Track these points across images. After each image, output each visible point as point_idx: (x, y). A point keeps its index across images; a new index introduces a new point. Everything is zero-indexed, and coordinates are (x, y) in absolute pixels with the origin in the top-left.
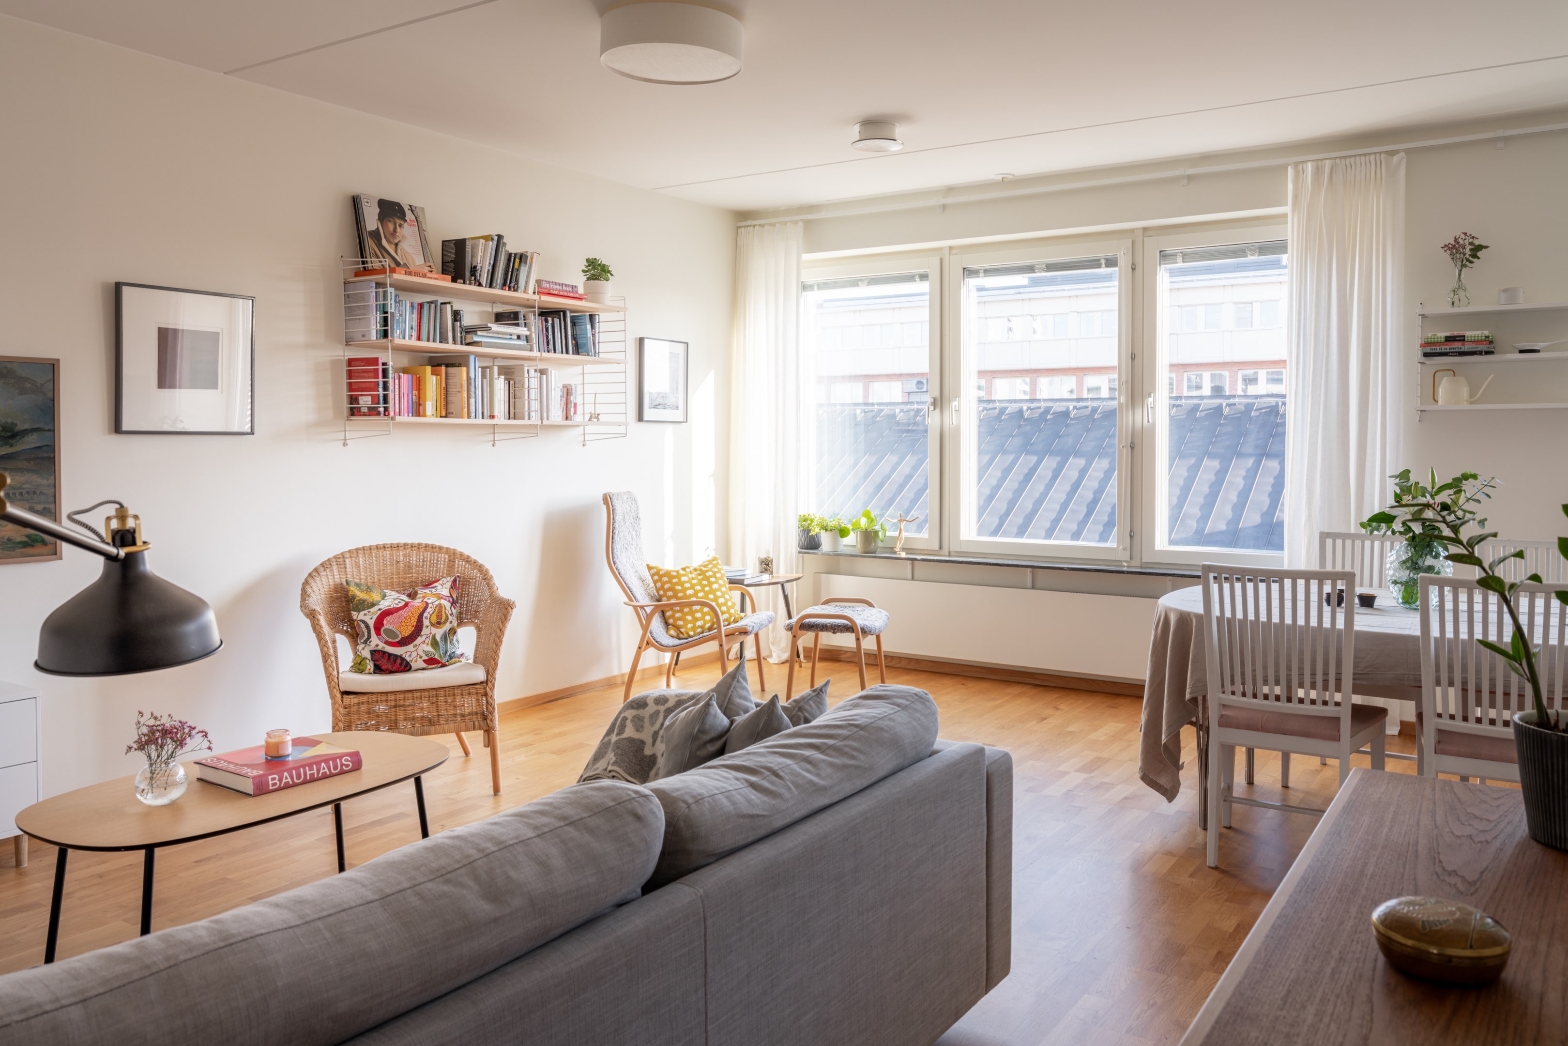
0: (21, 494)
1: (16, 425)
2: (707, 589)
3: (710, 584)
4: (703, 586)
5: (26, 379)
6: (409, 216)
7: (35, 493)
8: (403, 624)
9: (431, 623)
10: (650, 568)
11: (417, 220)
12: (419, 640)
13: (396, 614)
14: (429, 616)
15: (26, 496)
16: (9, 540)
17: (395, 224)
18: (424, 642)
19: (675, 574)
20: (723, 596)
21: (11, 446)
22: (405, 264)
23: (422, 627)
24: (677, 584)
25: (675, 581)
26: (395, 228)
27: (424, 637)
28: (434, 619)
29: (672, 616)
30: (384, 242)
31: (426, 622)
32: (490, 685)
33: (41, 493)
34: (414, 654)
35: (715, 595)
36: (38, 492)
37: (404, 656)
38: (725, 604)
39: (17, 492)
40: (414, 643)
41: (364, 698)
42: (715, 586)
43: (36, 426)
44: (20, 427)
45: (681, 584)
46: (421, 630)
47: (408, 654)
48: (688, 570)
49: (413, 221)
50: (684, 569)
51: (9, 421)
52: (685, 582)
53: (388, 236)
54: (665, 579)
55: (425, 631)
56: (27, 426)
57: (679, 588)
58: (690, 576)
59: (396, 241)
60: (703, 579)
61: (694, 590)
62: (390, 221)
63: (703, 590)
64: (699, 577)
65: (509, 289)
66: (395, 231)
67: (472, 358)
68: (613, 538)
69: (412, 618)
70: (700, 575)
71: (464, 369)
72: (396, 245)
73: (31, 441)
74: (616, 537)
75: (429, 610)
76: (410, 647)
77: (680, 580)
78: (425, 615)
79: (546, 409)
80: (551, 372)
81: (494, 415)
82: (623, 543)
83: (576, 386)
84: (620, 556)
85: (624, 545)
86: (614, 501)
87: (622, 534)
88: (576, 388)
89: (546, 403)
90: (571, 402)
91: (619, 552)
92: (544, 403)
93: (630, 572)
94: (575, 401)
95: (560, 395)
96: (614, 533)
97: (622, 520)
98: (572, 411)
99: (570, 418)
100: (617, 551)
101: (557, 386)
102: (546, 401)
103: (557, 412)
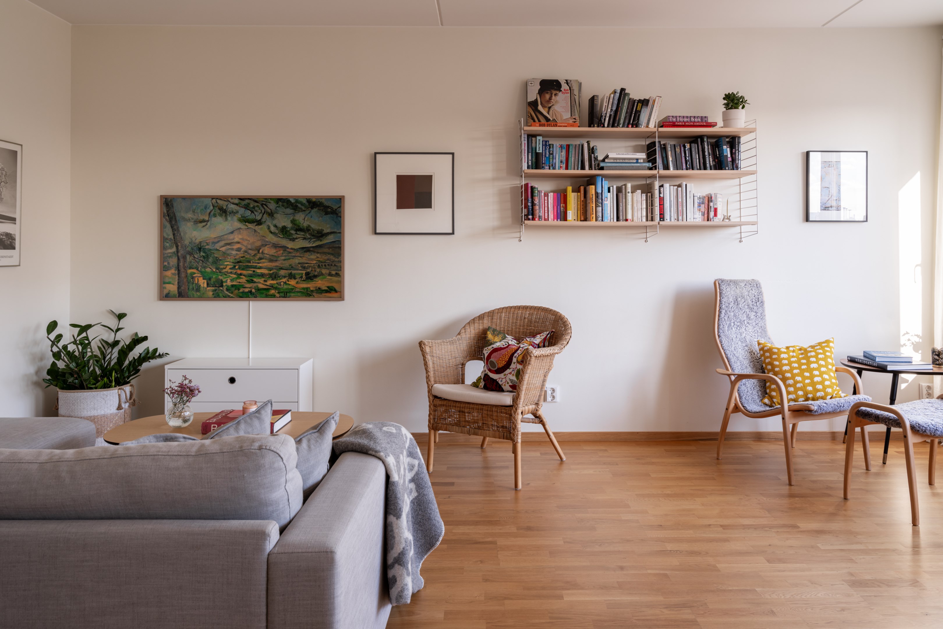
0: (325, 265)
1: (323, 230)
2: (804, 367)
3: (809, 363)
4: (801, 364)
5: (328, 207)
6: (564, 87)
7: (332, 265)
8: (501, 359)
9: (517, 360)
10: (759, 344)
11: (570, 89)
12: (508, 371)
13: (499, 352)
14: (517, 356)
15: (328, 267)
16: (319, 288)
17: (552, 94)
18: (510, 373)
19: (776, 350)
20: (821, 375)
21: (321, 241)
22: (554, 120)
23: (511, 363)
24: (776, 359)
25: (774, 357)
26: (551, 97)
27: (511, 370)
28: (520, 358)
29: (770, 387)
30: (540, 108)
31: (514, 360)
32: (514, 409)
33: (335, 265)
34: (504, 380)
35: (811, 373)
36: (333, 264)
37: (498, 380)
38: (822, 383)
39: (323, 264)
40: (504, 373)
41: (445, 403)
42: (813, 366)
43: (333, 231)
44: (326, 231)
45: (780, 360)
46: (510, 365)
47: (501, 379)
48: (791, 349)
49: (568, 90)
50: (787, 348)
51: (320, 228)
52: (784, 359)
53: (543, 103)
54: (767, 354)
55: (513, 366)
56: (328, 231)
57: (777, 363)
58: (791, 354)
59: (550, 105)
60: (803, 358)
61: (791, 367)
62: (547, 93)
63: (799, 368)
64: (801, 356)
65: (632, 127)
66: (550, 99)
67: (599, 180)
68: (719, 316)
69: (507, 356)
70: (802, 354)
71: (593, 187)
72: (550, 108)
73: (330, 239)
74: (722, 315)
75: (519, 352)
76: (502, 375)
77: (779, 356)
78: (515, 355)
79: (681, 213)
80: (686, 185)
81: (628, 218)
82: (732, 321)
83: (716, 195)
84: (727, 332)
85: (734, 323)
86: (723, 286)
87: (732, 314)
88: (716, 197)
89: (681, 209)
90: (712, 207)
91: (726, 328)
92: (679, 209)
93: (737, 345)
94: (715, 207)
95: (698, 202)
96: (720, 312)
97: (733, 302)
98: (712, 214)
99: (712, 220)
100: (723, 327)
101: (694, 195)
102: (681, 207)
103: (695, 215)
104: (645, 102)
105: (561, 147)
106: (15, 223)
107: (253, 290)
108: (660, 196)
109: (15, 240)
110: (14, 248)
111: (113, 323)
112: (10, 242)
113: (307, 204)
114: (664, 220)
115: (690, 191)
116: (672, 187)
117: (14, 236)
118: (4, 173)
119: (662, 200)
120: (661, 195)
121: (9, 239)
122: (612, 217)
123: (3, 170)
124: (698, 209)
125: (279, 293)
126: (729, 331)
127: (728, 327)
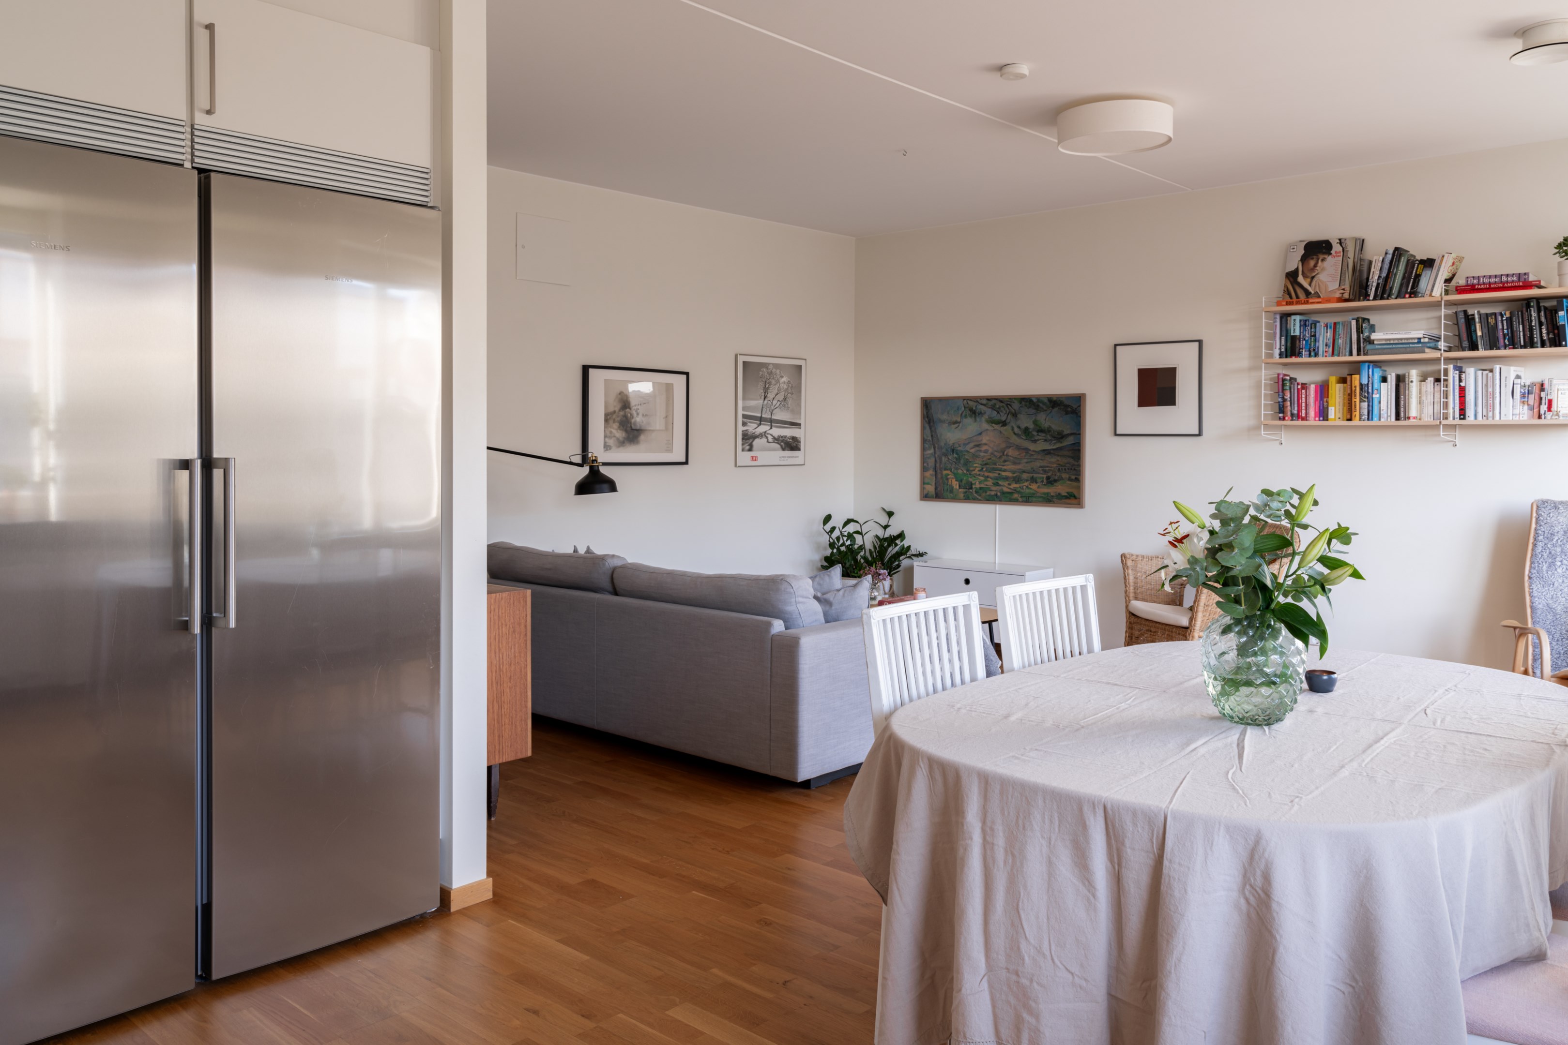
0: (1065, 469)
1: (1063, 431)
5: (1068, 406)
6: (1336, 248)
7: (1071, 469)
11: (1343, 250)
15: (1067, 470)
16: (1059, 494)
17: (1318, 259)
21: (1061, 443)
26: (1317, 263)
30: (1301, 279)
32: (1189, 631)
33: (1074, 469)
36: (1073, 468)
39: (1063, 468)
43: (1073, 432)
44: (1066, 432)
49: (1340, 252)
51: (1061, 429)
53: (1306, 271)
56: (1068, 432)
59: (1314, 274)
62: (1313, 259)
65: (1410, 297)
66: (1315, 266)
68: (1533, 551)
71: (1357, 376)
72: (1313, 278)
73: (1070, 440)
79: (1492, 408)
80: (1500, 369)
81: (1410, 416)
82: (1558, 559)
83: (1551, 381)
84: (1545, 573)
85: (1561, 561)
86: (1542, 509)
87: (1559, 549)
88: (1551, 383)
89: (1491, 402)
90: (1543, 399)
91: (1545, 568)
92: (1489, 402)
93: (1560, 592)
94: (1550, 397)
95: (1521, 392)
96: (1535, 545)
97: (1562, 532)
98: (1544, 408)
99: (1543, 417)
100: (1538, 566)
101: (1515, 382)
102: (1491, 399)
103: (1514, 410)
104: (1429, 263)
105: (1326, 326)
106: (800, 428)
107: (999, 494)
108: (1460, 386)
109: (800, 442)
110: (799, 450)
111: (884, 520)
112: (796, 444)
113: (1048, 403)
114: (1464, 418)
115: (1506, 378)
116: (1480, 373)
117: (799, 439)
118: (790, 385)
119: (1462, 391)
120: (1461, 384)
121: (795, 441)
122: (1389, 414)
123: (790, 383)
124: (1520, 401)
125: (1021, 497)
126: (1549, 572)
127: (1550, 566)
